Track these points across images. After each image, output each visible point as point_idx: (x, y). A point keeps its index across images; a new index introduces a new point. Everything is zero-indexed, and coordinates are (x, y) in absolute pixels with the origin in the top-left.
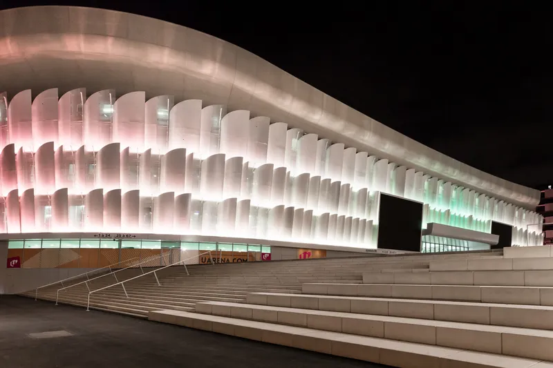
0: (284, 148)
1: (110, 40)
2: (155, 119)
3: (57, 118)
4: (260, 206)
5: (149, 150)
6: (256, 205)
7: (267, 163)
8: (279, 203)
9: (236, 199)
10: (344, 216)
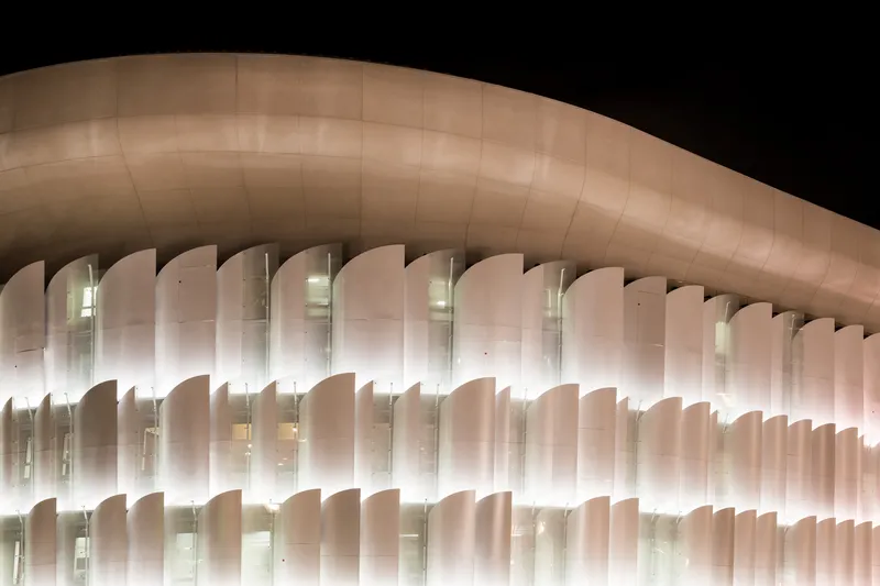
0: (700, 352)
1: (323, 127)
2: (424, 310)
3: (214, 316)
4: (659, 512)
5: (417, 387)
6: (650, 510)
7: (666, 397)
8: (697, 502)
9: (608, 498)
10: (851, 522)
